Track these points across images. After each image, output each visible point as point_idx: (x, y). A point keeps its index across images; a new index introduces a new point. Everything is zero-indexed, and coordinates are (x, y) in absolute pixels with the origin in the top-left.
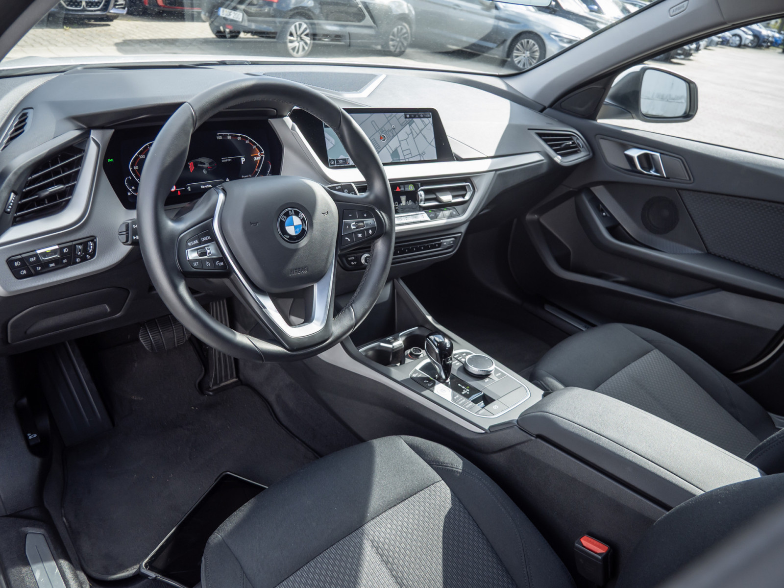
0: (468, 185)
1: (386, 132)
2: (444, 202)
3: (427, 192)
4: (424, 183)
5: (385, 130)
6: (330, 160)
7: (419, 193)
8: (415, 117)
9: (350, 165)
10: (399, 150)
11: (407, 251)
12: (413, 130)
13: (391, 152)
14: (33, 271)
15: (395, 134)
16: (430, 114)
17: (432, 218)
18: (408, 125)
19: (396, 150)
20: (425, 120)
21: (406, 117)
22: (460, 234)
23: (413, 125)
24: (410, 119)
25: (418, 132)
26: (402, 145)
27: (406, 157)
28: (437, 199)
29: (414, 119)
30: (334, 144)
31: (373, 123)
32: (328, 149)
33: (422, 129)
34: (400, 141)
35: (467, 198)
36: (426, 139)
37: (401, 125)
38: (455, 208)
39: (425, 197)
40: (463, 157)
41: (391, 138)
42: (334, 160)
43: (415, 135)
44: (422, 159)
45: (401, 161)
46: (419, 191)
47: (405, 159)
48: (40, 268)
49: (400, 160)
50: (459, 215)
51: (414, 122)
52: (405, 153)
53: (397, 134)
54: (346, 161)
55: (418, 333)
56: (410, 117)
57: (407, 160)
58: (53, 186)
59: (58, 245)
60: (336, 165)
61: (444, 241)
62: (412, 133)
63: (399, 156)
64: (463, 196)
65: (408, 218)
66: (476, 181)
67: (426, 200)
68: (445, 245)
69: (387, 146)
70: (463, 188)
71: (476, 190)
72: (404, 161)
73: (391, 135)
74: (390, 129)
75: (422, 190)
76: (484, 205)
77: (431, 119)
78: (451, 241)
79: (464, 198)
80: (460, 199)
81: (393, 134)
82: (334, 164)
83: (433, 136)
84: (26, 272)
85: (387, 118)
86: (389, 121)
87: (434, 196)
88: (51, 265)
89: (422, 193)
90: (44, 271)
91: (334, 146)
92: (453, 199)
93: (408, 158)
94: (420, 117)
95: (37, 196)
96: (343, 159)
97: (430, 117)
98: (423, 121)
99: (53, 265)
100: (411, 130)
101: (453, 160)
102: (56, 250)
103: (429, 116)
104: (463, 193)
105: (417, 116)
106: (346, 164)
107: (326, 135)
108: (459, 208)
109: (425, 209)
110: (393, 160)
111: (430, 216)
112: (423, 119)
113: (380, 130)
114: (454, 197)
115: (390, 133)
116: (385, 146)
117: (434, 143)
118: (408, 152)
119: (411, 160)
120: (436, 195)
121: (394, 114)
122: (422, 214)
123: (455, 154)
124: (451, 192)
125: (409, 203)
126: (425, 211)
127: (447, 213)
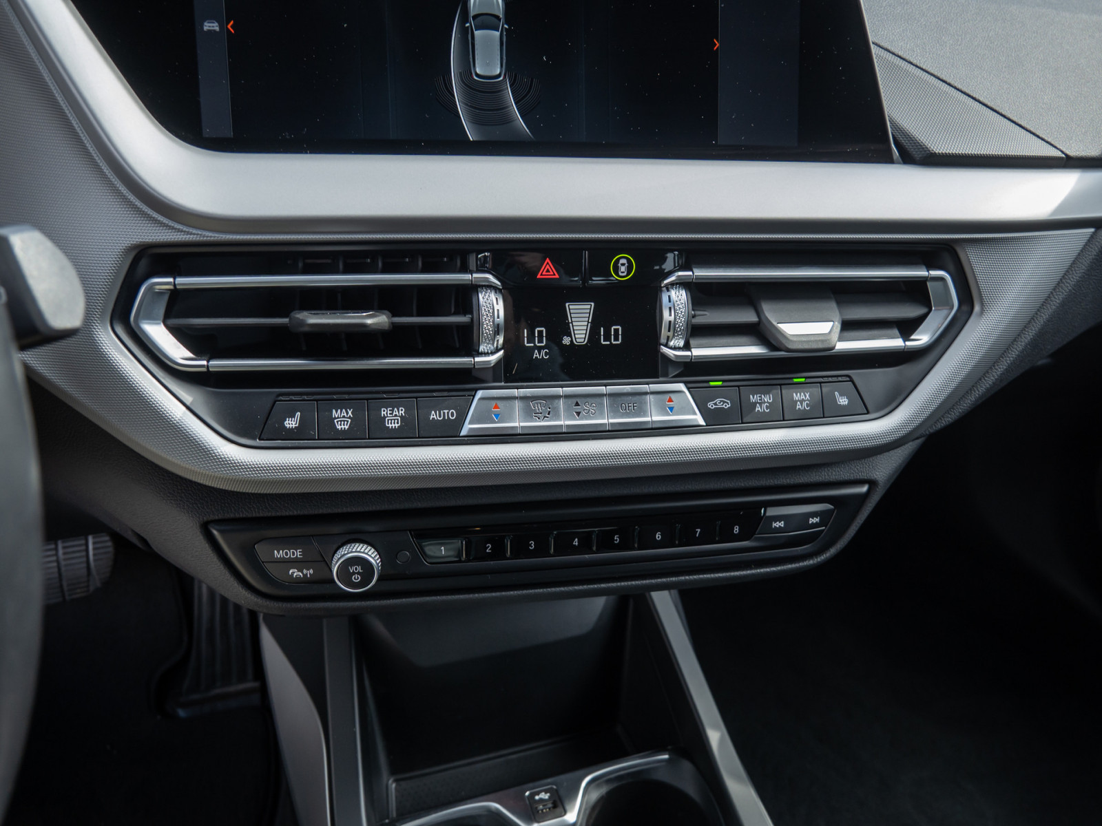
0: (942, 279)
2: (792, 348)
3: (701, 294)
4: (693, 254)
7: (665, 296)
11: (576, 542)
17: (716, 421)
22: (865, 489)
28: (758, 332)
35: (922, 338)
38: (852, 381)
39: (692, 316)
40: (940, 146)
46: (668, 287)
50: (863, 409)
61: (772, 512)
64: (907, 328)
65: (585, 407)
66: (978, 262)
67: (697, 331)
68: (779, 530)
70: (917, 292)
71: (977, 308)
75: (681, 284)
76: (1001, 379)
78: (814, 515)
79: (907, 337)
80: (894, 342)
87: (748, 316)
89: (680, 297)
92: (840, 339)
101: (884, 157)
104: (909, 311)
108: (875, 380)
109: (693, 371)
111: (711, 405)
114: (849, 326)
120: (759, 313)
122: (667, 397)
123: (895, 126)
124: (840, 303)
125: (607, 338)
126: (686, 383)
127: (802, 402)
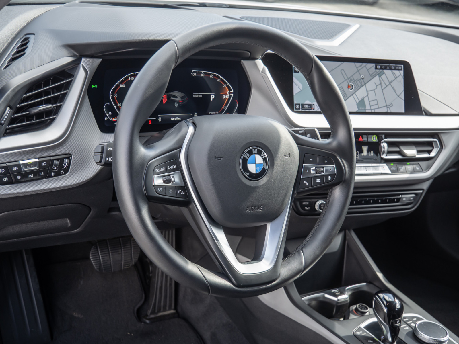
0: (436, 141)
1: (355, 81)
2: (407, 156)
3: (390, 144)
4: (387, 136)
5: (354, 79)
6: (296, 104)
7: (382, 145)
8: (386, 68)
9: (315, 110)
10: (366, 101)
11: (363, 202)
12: (382, 81)
13: (358, 101)
14: (14, 180)
15: (363, 84)
16: (402, 67)
17: (393, 172)
18: (377, 76)
19: (363, 100)
20: (396, 72)
21: (376, 68)
22: (421, 191)
23: (383, 76)
24: (381, 70)
25: (387, 83)
26: (369, 96)
27: (372, 108)
28: (400, 153)
29: (385, 71)
30: (301, 89)
31: (342, 71)
32: (295, 93)
33: (392, 81)
34: (367, 91)
35: (433, 154)
36: (395, 91)
37: (371, 75)
38: (419, 164)
39: (388, 149)
40: (433, 112)
41: (359, 88)
42: (299, 105)
43: (384, 86)
44: (389, 111)
45: (367, 111)
46: (382, 143)
47: (371, 110)
48: (20, 177)
49: (365, 110)
50: (422, 171)
51: (384, 73)
52: (372, 103)
53: (365, 84)
54: (311, 107)
55: (366, 289)
56: (381, 68)
57: (373, 111)
58: (43, 105)
59: (39, 158)
60: (301, 110)
61: (403, 196)
62: (381, 84)
63: (364, 105)
64: (429, 152)
65: (368, 169)
66: (444, 138)
67: (389, 153)
68: (405, 201)
69: (354, 95)
70: (430, 144)
71: (444, 147)
72: (370, 111)
73: (360, 85)
74: (359, 78)
75: (385, 142)
76: (451, 162)
77: (402, 72)
78: (412, 197)
79: (429, 154)
80: (426, 155)
81: (361, 83)
82: (299, 109)
83: (402, 88)
84: (8, 179)
85: (357, 68)
86: (358, 71)
87: (397, 149)
88: (30, 176)
89: (385, 145)
90: (23, 180)
91: (301, 91)
92: (417, 154)
93: (374, 109)
94: (391, 69)
95: (28, 112)
96: (308, 105)
97: (401, 70)
98: (393, 73)
99: (31, 176)
100: (380, 81)
101: (421, 114)
102: (36, 162)
103: (400, 68)
104: (429, 148)
105: (388, 68)
106: (311, 109)
107: (295, 80)
108: (423, 164)
109: (387, 161)
110: (359, 109)
111: (392, 169)
112: (394, 71)
113: (348, 79)
114: (419, 152)
115: (358, 82)
116: (352, 95)
117: (403, 96)
118: (375, 102)
119: (377, 111)
120: (400, 148)
121: (364, 64)
122: (383, 167)
123: (424, 108)
124: (416, 147)
125: (370, 154)
126: (386, 164)
127: (409, 168)
